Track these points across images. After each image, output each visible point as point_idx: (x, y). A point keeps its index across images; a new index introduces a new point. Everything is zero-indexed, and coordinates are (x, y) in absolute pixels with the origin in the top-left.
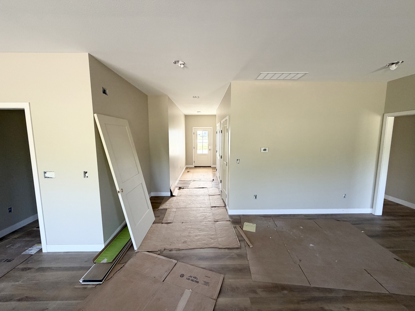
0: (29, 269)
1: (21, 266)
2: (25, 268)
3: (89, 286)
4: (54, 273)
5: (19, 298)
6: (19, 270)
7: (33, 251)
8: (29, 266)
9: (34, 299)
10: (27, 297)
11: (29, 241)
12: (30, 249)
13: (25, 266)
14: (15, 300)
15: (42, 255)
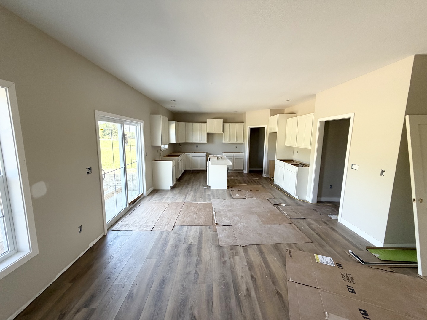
0: (327, 224)
1: (324, 220)
2: (325, 222)
3: (353, 258)
4: (337, 235)
5: (317, 232)
6: (322, 221)
7: (333, 217)
8: (328, 223)
9: (322, 239)
10: (320, 235)
11: (334, 210)
12: (332, 215)
13: (326, 222)
14: (315, 232)
15: (336, 222)
